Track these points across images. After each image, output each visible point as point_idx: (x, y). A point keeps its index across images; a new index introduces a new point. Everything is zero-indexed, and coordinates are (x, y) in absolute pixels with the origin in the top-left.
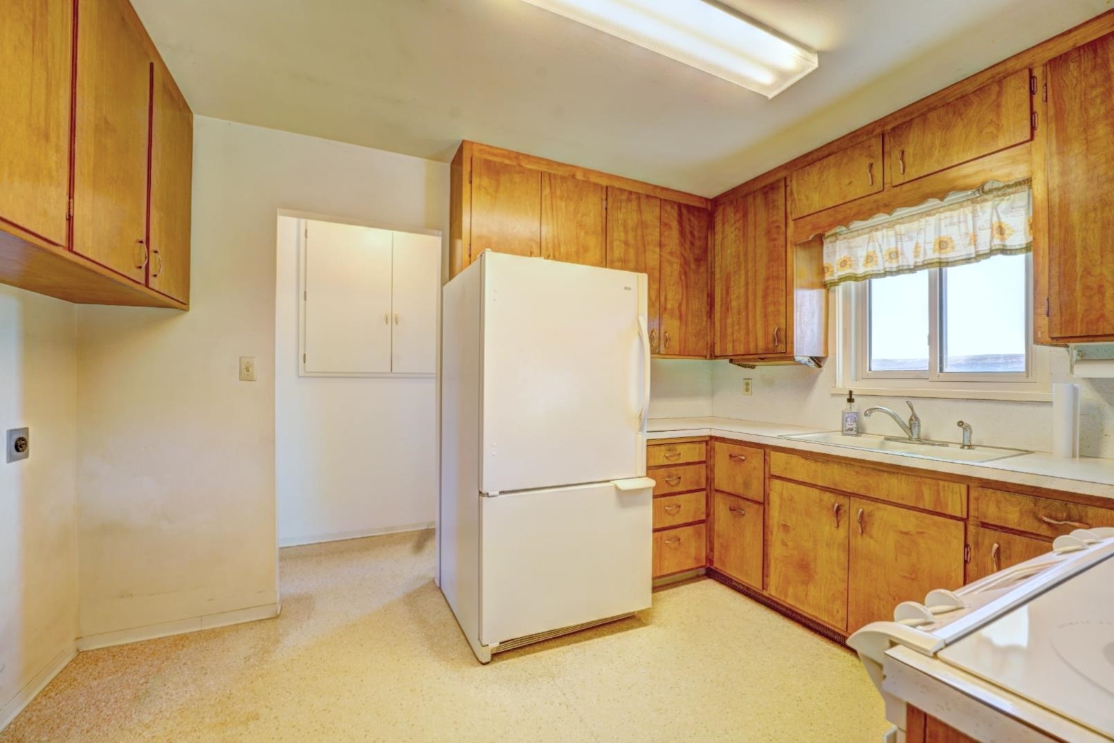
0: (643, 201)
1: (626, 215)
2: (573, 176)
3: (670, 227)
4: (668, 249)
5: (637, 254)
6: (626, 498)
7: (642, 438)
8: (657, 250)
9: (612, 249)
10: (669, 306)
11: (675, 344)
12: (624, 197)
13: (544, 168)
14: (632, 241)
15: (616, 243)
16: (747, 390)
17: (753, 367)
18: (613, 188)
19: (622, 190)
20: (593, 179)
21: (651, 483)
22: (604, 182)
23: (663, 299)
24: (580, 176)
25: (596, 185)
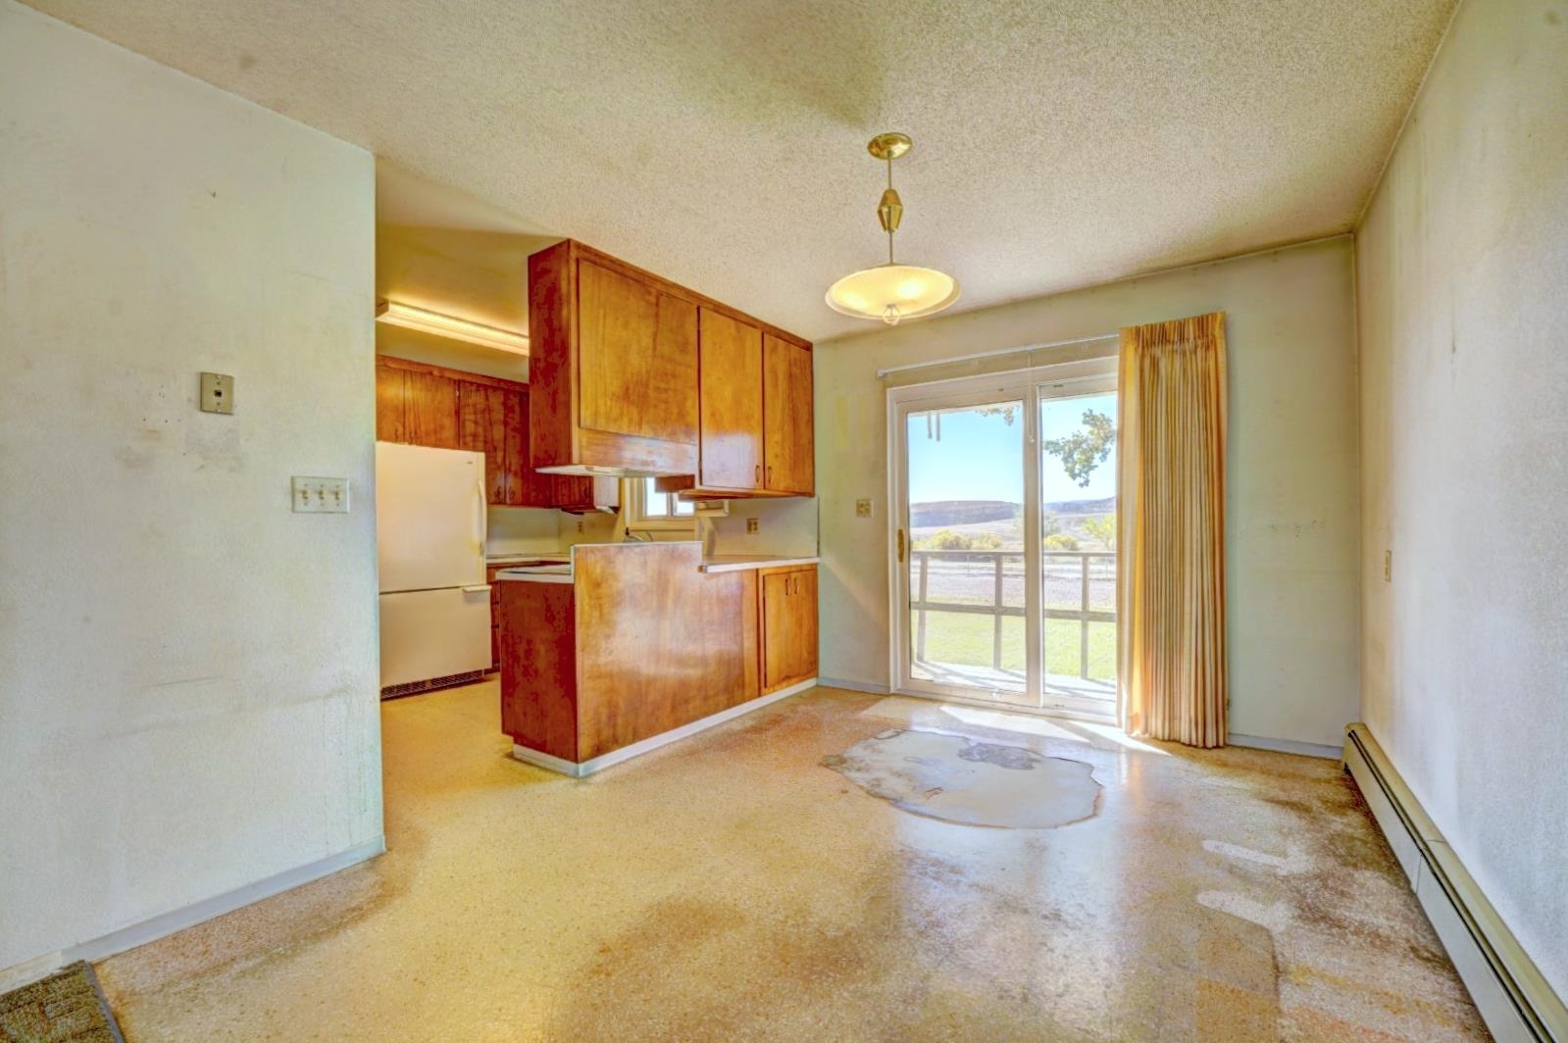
0: (490, 391)
1: (477, 399)
2: (431, 373)
3: (514, 412)
4: (511, 426)
5: (485, 431)
6: (470, 597)
7: (483, 562)
8: (502, 428)
9: (464, 428)
10: (513, 468)
11: (519, 497)
12: (474, 387)
13: (406, 367)
14: (480, 421)
15: (467, 423)
16: (580, 530)
17: (582, 513)
18: (464, 381)
19: (471, 383)
20: (448, 375)
21: (489, 587)
22: (457, 377)
23: (507, 463)
24: (436, 373)
25: (450, 379)
